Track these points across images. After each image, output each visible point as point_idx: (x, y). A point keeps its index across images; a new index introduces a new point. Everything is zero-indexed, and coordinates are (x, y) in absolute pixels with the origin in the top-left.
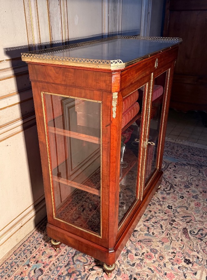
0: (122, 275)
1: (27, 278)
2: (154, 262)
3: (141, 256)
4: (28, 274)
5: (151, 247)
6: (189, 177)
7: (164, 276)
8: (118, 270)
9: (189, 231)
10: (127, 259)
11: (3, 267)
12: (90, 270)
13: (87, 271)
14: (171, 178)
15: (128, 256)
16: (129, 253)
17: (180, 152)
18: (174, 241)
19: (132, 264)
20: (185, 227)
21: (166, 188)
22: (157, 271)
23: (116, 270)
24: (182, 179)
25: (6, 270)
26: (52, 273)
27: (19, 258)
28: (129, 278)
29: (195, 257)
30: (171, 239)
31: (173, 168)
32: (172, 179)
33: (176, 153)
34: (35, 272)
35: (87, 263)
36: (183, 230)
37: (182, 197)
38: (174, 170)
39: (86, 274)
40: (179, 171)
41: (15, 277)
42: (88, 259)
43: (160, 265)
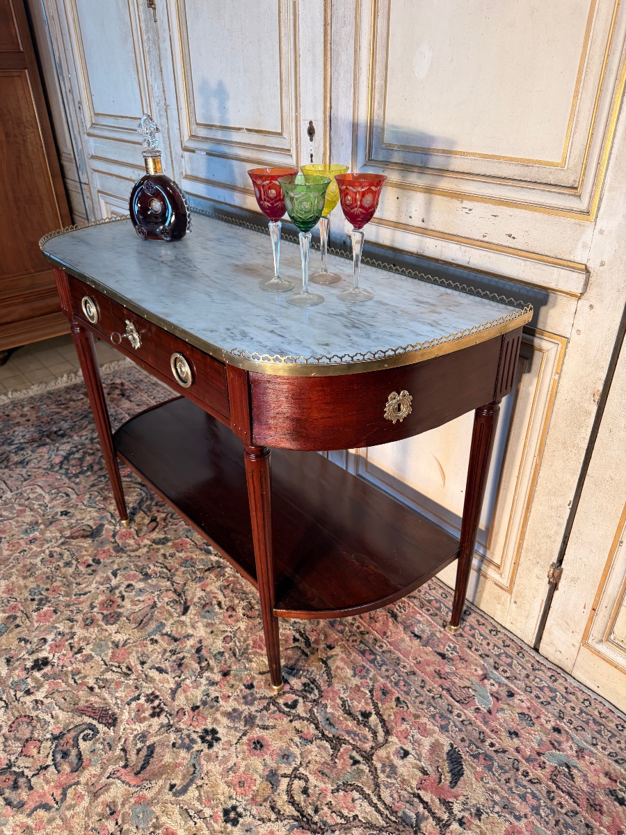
2: (92, 607)
3: (120, 592)
9: (101, 727)
15: (138, 573)
18: (103, 673)
29: (34, 687)
30: (114, 669)
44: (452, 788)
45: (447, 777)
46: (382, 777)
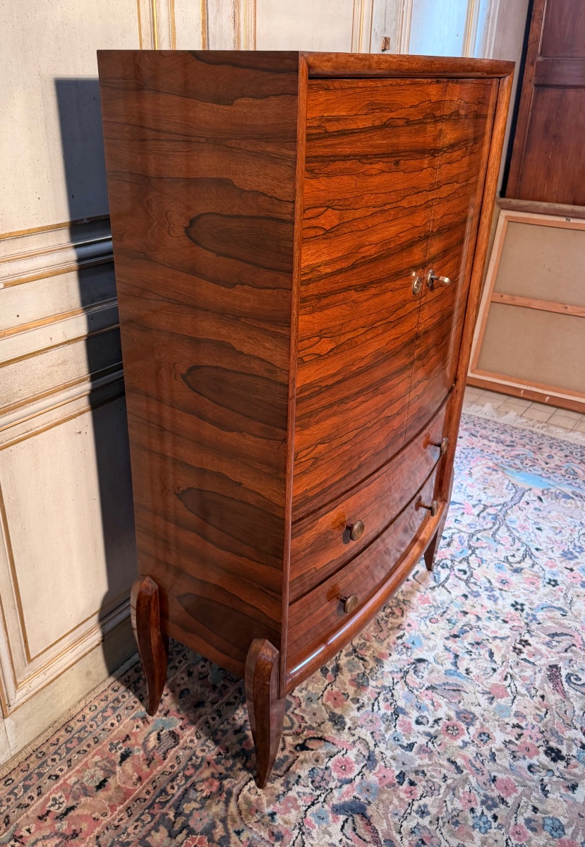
0: (377, 768)
1: (138, 750)
2: (465, 744)
3: (432, 727)
4: (142, 741)
5: (460, 705)
6: (577, 529)
7: (488, 783)
8: (369, 757)
9: (564, 673)
10: (394, 729)
11: (84, 717)
12: (298, 748)
13: (289, 748)
14: (528, 529)
15: (397, 722)
16: (400, 715)
17: (556, 460)
18: (523, 695)
19: (405, 745)
20: (555, 663)
21: (513, 556)
22: (470, 770)
23: (364, 756)
24: (556, 534)
25: (91, 726)
26: (203, 745)
27: (124, 700)
28: (397, 780)
29: (576, 744)
30: (513, 688)
31: (536, 503)
32: (530, 531)
33: (547, 463)
34: (159, 738)
35: (290, 728)
36: (548, 670)
37: (553, 583)
38: (536, 509)
39: (286, 757)
40: (549, 512)
41: (111, 744)
42: (295, 719)
43: (481, 756)
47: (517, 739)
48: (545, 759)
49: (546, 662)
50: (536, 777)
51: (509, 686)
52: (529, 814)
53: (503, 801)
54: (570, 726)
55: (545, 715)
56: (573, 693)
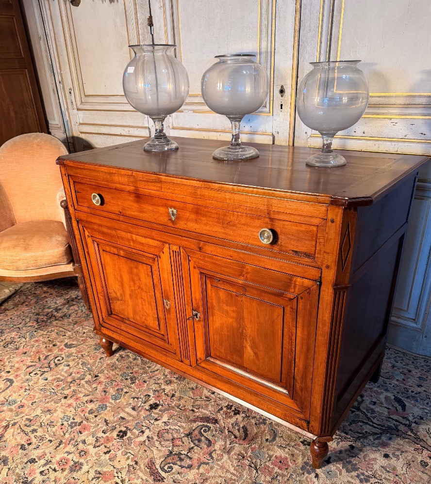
44: (404, 411)
45: (399, 408)
46: (369, 415)
47: (165, 394)
48: (151, 402)
49: (220, 418)
50: (142, 396)
51: (201, 398)
52: (125, 390)
53: (133, 383)
54: (171, 417)
55: (180, 409)
56: (195, 425)
